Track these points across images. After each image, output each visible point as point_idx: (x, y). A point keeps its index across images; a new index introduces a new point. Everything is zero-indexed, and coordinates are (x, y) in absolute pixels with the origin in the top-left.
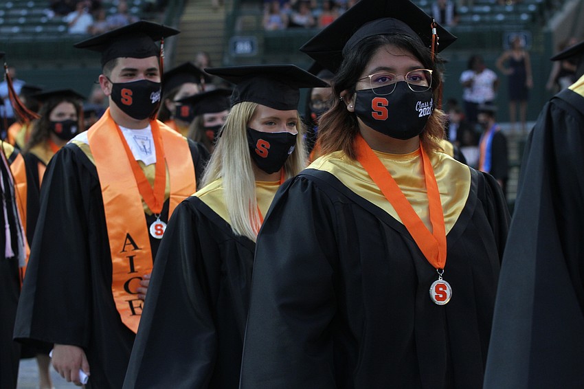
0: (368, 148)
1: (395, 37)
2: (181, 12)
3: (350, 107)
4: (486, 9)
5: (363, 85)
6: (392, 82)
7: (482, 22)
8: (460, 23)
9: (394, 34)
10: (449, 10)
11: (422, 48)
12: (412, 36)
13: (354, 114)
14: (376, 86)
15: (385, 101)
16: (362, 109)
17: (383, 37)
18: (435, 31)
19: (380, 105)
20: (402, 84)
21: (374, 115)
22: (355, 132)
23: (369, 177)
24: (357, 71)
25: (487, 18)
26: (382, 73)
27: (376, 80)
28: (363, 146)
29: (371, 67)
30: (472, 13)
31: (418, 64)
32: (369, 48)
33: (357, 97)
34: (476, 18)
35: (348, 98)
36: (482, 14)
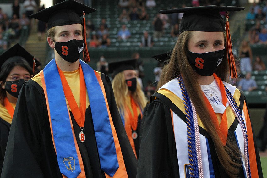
0: (9, 102)
1: (20, 63)
2: (27, 39)
3: (4, 87)
4: (166, 39)
5: (8, 80)
6: (19, 79)
7: (164, 45)
8: (154, 46)
9: (20, 62)
10: (149, 40)
11: (30, 67)
12: (26, 63)
13: (5, 90)
14: (13, 80)
15: (16, 86)
16: (8, 88)
17: (16, 63)
18: (34, 61)
19: (14, 87)
20: (22, 80)
21: (12, 90)
22: (5, 96)
23: (8, 112)
24: (6, 75)
25: (167, 43)
26: (15, 76)
27: (13, 78)
28: (7, 101)
29: (12, 74)
30: (159, 41)
31: (28, 73)
32: (11, 67)
33: (6, 84)
34: (162, 44)
35: (3, 84)
36: (164, 42)
